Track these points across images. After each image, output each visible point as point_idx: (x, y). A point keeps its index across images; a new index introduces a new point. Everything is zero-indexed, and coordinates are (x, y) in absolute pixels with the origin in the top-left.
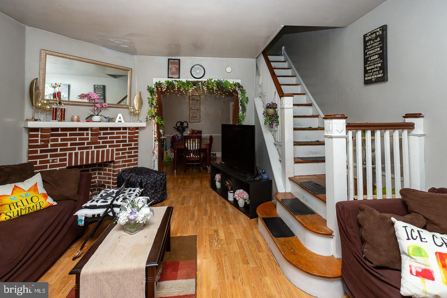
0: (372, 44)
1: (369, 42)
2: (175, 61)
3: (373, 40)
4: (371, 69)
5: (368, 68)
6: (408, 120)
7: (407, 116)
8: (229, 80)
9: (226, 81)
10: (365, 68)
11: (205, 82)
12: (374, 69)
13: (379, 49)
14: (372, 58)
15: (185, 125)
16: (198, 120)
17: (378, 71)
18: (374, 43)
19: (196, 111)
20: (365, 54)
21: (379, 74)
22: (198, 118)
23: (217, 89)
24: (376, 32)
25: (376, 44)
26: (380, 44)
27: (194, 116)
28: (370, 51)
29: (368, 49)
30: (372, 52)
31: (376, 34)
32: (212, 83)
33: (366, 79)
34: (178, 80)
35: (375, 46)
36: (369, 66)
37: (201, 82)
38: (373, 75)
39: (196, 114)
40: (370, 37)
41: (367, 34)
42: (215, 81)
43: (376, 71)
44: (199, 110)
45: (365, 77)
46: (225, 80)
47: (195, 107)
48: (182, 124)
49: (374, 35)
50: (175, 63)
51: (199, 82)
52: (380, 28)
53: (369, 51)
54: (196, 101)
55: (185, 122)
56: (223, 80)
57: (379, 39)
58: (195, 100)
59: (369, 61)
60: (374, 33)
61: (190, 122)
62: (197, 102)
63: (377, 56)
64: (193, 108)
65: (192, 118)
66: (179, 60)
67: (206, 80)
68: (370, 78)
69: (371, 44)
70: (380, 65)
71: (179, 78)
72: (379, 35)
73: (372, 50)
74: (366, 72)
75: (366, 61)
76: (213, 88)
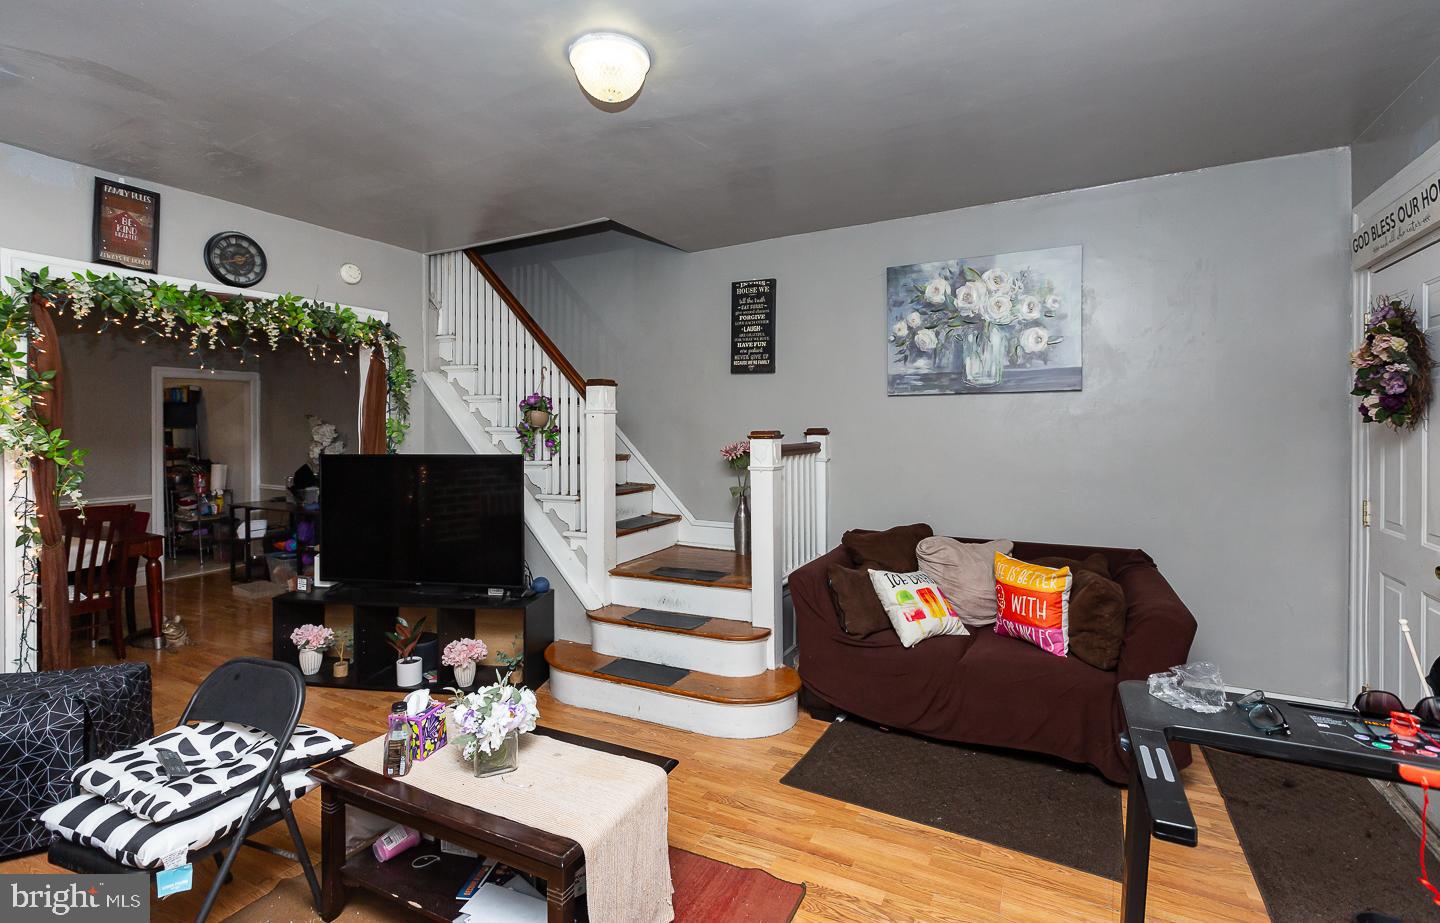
0: (750, 304)
1: (744, 299)
2: (134, 196)
3: (752, 298)
4: (748, 348)
5: (739, 345)
6: (811, 439)
7: (810, 432)
8: (355, 310)
9: (346, 310)
10: (734, 344)
11: (270, 303)
12: (752, 348)
13: (763, 317)
14: (749, 329)
17: (762, 354)
18: (754, 303)
20: (735, 319)
21: (762, 359)
23: (314, 335)
24: (758, 286)
25: (757, 306)
26: (765, 308)
28: (747, 315)
29: (740, 310)
30: (749, 317)
31: (758, 290)
32: (295, 311)
33: (735, 363)
34: (146, 277)
35: (756, 309)
36: (742, 342)
37: (256, 301)
38: (750, 360)
40: (746, 291)
41: (739, 283)
42: (306, 305)
43: (756, 353)
45: (733, 360)
46: (342, 307)
49: (754, 290)
50: (137, 207)
51: (248, 300)
52: (766, 281)
53: (743, 315)
56: (333, 306)
57: (763, 300)
59: (743, 332)
60: (753, 286)
63: (758, 328)
66: (156, 197)
67: (272, 296)
68: (745, 363)
69: (746, 304)
70: (764, 344)
71: (153, 271)
72: (764, 293)
73: (751, 315)
74: (735, 351)
75: (736, 331)
76: (297, 326)
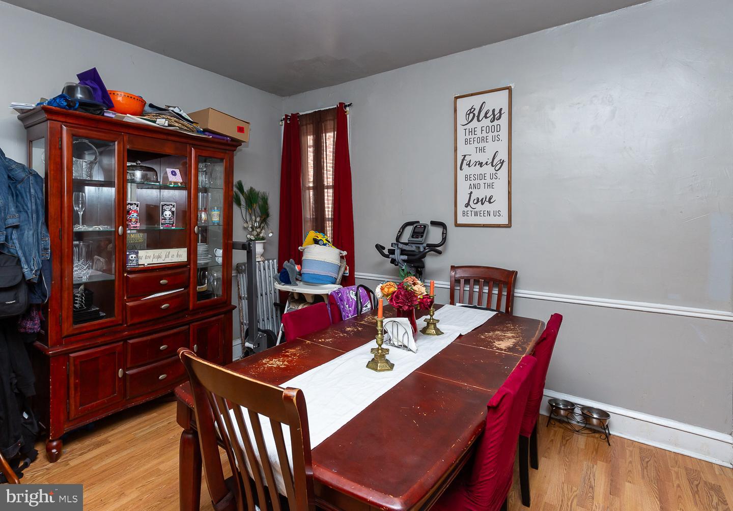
15: (434, 235)
16: (497, 213)
19: (488, 170)
22: (501, 204)
27: (477, 194)
39: (490, 186)
44: (506, 165)
47: (482, 150)
48: (419, 231)
54: (486, 122)
55: (434, 223)
58: (486, 117)
61: (457, 225)
62: (496, 123)
64: (475, 157)
65: (467, 205)
